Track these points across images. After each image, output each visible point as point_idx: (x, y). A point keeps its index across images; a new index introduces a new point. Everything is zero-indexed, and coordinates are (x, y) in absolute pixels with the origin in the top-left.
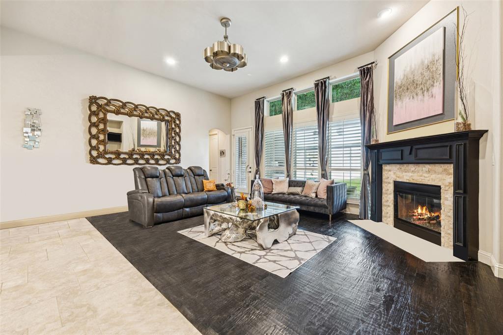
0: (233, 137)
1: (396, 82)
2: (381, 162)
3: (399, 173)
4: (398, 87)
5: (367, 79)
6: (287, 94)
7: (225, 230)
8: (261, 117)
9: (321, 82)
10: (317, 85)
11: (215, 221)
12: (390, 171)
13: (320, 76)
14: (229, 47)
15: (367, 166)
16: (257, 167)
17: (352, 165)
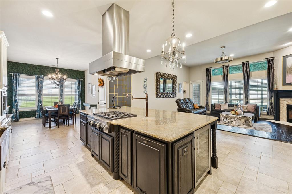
0: (190, 84)
1: (287, 67)
2: (279, 97)
3: (289, 101)
4: (288, 69)
5: (271, 64)
6: (226, 67)
7: (233, 121)
8: (210, 76)
9: (246, 63)
10: (243, 64)
11: (227, 118)
12: (284, 100)
13: (245, 60)
14: (229, 58)
15: (271, 99)
16: (207, 98)
17: (258, 98)
